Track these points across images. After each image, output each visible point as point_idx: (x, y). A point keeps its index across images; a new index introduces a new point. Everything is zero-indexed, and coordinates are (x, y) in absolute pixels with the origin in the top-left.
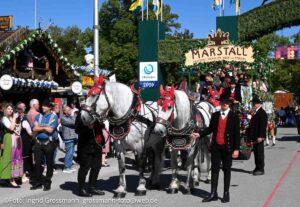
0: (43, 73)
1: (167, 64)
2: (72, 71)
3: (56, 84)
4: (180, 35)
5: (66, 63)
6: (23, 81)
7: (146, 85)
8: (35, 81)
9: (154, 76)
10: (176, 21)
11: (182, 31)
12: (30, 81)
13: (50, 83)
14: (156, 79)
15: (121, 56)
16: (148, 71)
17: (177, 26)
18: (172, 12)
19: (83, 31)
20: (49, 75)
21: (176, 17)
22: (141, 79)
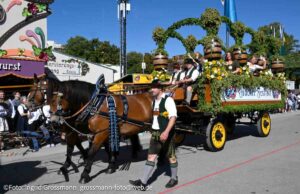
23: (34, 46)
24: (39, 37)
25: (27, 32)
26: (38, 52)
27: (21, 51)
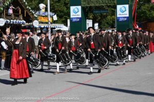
0: (18, 16)
1: (87, 7)
2: (33, 14)
3: (24, 22)
5: (29, 10)
6: (9, 21)
7: (74, 20)
8: (14, 21)
9: (79, 15)
12: (12, 21)
13: (22, 21)
14: (80, 16)
16: (76, 12)
20: (21, 17)
22: (71, 17)
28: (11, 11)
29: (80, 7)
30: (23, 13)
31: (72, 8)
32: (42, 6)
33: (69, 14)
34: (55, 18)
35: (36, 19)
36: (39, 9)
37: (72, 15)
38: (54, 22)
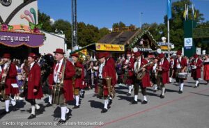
0: (147, 46)
1: (197, 38)
2: (157, 44)
3: (151, 49)
4: (204, 24)
5: (155, 41)
6: (140, 49)
7: (187, 48)
8: (144, 49)
10: (202, 17)
11: (205, 21)
12: (142, 49)
13: (149, 49)
15: (176, 35)
16: (188, 42)
17: (203, 19)
18: (200, 13)
19: (159, 24)
20: (149, 46)
21: (202, 15)
22: (185, 46)
23: (30, 23)
24: (32, 15)
25: (25, 12)
26: (33, 27)
27: (22, 27)
28: (142, 43)
29: (191, 39)
30: (150, 43)
31: (186, 39)
32: (164, 38)
33: (183, 44)
34: (173, 47)
35: (159, 47)
36: (161, 41)
37: (186, 45)
38: (172, 50)
